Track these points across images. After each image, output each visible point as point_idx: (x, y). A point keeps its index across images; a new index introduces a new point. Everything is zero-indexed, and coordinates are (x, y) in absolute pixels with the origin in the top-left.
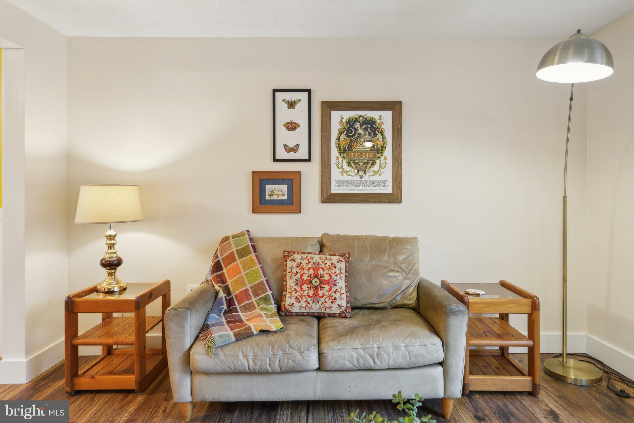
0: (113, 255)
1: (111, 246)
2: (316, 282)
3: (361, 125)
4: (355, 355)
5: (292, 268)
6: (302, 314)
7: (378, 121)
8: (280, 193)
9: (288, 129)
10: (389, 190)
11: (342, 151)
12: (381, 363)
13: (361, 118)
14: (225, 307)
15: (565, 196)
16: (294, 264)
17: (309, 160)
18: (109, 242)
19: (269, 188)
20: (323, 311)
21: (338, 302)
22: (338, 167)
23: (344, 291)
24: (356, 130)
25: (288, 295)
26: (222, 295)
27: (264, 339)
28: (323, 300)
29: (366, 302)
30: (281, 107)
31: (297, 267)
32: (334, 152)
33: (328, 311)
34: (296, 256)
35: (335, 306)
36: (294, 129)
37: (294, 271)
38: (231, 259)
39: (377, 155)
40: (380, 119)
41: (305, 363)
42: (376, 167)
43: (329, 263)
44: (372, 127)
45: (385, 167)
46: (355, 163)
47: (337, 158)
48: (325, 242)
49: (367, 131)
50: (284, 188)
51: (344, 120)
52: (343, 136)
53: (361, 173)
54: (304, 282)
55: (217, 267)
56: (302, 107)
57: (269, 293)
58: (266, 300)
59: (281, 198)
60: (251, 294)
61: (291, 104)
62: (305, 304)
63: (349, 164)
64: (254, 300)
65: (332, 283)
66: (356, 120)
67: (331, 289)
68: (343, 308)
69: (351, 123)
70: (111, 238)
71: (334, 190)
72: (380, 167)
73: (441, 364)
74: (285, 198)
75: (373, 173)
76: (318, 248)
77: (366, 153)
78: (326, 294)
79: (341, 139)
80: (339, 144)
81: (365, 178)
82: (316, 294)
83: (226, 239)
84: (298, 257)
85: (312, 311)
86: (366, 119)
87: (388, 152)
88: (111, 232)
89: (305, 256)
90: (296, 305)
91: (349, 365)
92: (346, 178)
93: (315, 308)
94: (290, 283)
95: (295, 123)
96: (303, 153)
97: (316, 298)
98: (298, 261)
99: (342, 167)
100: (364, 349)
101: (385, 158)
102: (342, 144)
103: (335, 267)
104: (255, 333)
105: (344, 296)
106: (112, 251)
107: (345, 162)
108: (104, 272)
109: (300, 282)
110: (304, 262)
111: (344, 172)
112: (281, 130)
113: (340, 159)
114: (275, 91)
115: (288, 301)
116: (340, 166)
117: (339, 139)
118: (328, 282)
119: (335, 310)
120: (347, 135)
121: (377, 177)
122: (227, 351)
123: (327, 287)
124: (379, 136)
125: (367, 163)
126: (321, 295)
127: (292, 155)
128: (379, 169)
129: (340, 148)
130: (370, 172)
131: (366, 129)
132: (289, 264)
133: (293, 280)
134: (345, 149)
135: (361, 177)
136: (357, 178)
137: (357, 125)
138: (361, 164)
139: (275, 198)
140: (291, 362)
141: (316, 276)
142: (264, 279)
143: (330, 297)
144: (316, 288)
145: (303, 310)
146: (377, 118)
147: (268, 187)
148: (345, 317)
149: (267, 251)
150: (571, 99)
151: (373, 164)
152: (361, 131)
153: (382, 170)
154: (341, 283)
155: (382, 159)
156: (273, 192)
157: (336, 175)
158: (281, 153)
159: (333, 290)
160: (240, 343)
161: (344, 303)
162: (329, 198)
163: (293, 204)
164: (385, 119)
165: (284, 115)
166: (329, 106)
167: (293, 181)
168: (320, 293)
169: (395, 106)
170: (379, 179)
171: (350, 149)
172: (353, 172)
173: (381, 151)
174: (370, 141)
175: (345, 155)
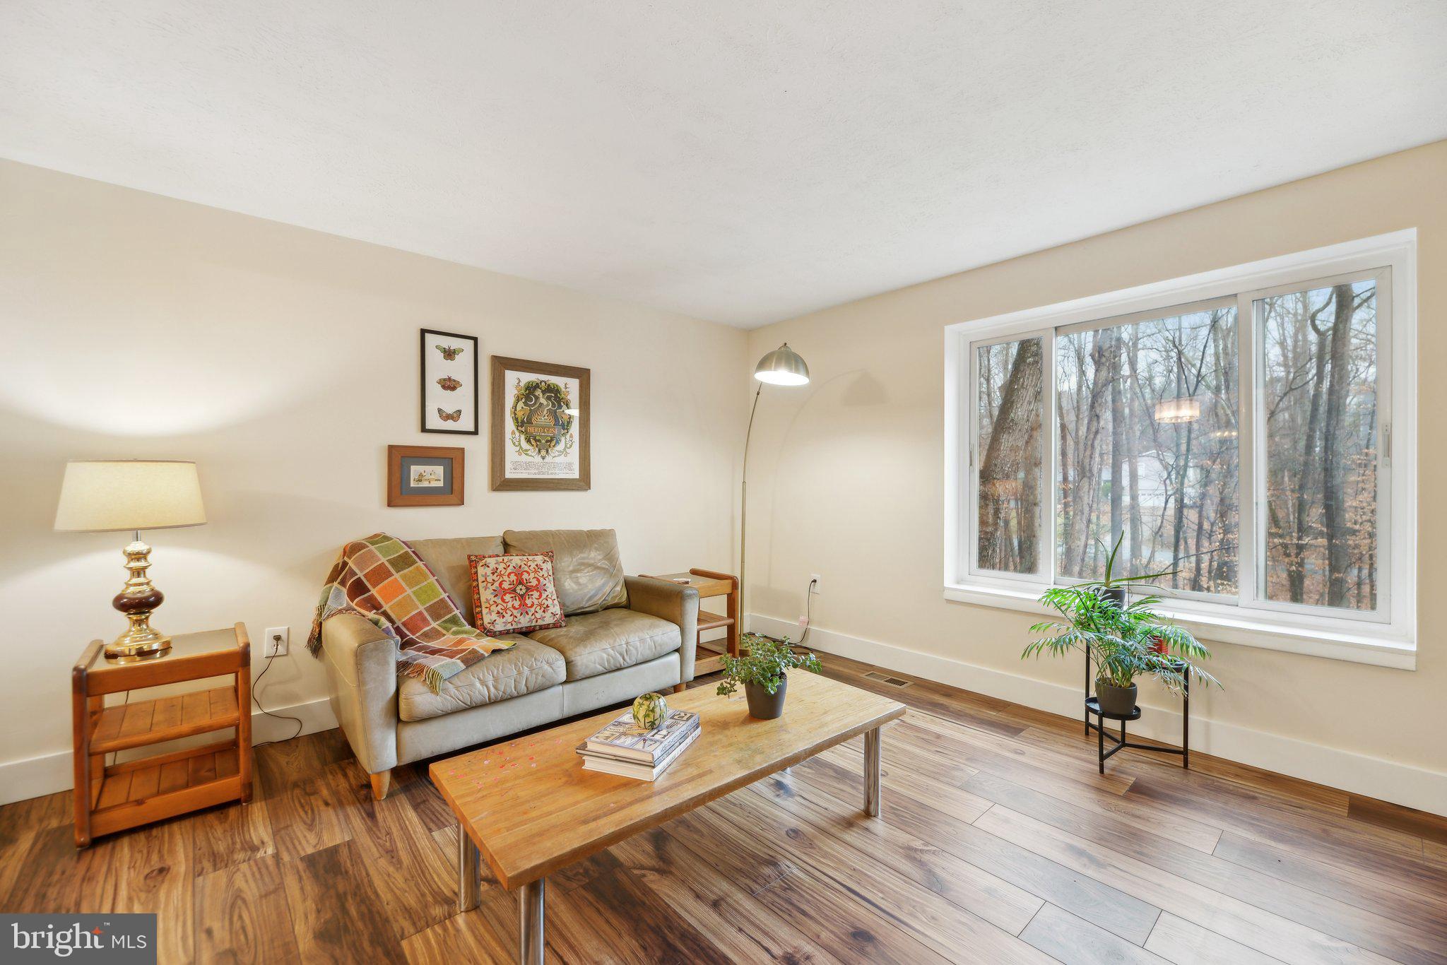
0: (145, 587)
1: (139, 572)
2: (521, 590)
3: (544, 392)
4: (605, 656)
5: (486, 576)
6: (508, 632)
7: (563, 390)
8: (433, 477)
9: (444, 387)
10: (575, 475)
11: (521, 424)
12: (630, 659)
13: (543, 384)
15: (744, 482)
16: (489, 571)
17: (476, 432)
18: (134, 564)
19: (415, 470)
20: (534, 624)
21: (551, 610)
22: (514, 444)
23: (555, 597)
24: (537, 398)
25: (485, 611)
27: (499, 658)
28: (532, 610)
29: (575, 607)
30: (434, 356)
31: (493, 574)
32: (510, 425)
33: (540, 622)
34: (488, 560)
35: (548, 615)
36: (453, 389)
37: (489, 579)
38: (381, 574)
39: (563, 432)
40: (566, 388)
41: (556, 676)
42: (561, 447)
43: (533, 565)
44: (556, 395)
45: (571, 446)
46: (536, 441)
47: (513, 433)
48: (508, 541)
49: (550, 400)
50: (439, 470)
51: (522, 384)
52: (521, 404)
53: (543, 452)
54: (505, 592)
55: (359, 588)
56: (465, 358)
57: (456, 611)
58: (454, 621)
59: (434, 484)
60: (429, 618)
62: (510, 619)
63: (528, 441)
64: (434, 624)
65: (540, 589)
66: (537, 386)
67: (540, 596)
68: (557, 616)
69: (531, 389)
70: (137, 556)
71: (509, 474)
72: (566, 446)
73: (677, 650)
74: (441, 484)
75: (557, 453)
76: (500, 550)
77: (549, 428)
78: (536, 602)
79: (519, 408)
80: (515, 414)
81: (548, 459)
82: (523, 604)
83: (358, 546)
85: (519, 626)
86: (549, 385)
87: (575, 429)
88: (138, 547)
90: (499, 621)
91: (600, 669)
92: (524, 458)
93: (524, 622)
94: (486, 595)
95: (454, 381)
96: (466, 423)
97: (524, 609)
98: (493, 565)
99: (520, 444)
100: (613, 648)
101: (571, 436)
102: (520, 415)
103: (542, 569)
104: (486, 655)
105: (556, 602)
106: (141, 580)
107: (523, 437)
109: (500, 592)
110: (501, 567)
111: (522, 451)
112: (433, 388)
113: (517, 434)
114: (423, 332)
115: (487, 618)
116: (517, 443)
117: (515, 407)
118: (536, 588)
119: (549, 620)
120: (525, 403)
121: (561, 459)
123: (536, 594)
124: (564, 408)
125: (551, 441)
126: (529, 605)
127: (450, 425)
128: (565, 449)
129: (517, 419)
130: (554, 451)
131: (549, 398)
132: (481, 571)
133: (490, 591)
134: (523, 422)
135: (541, 458)
136: (538, 459)
137: (538, 392)
138: (543, 441)
139: (425, 484)
140: (540, 678)
141: (520, 582)
142: (444, 595)
143: (540, 605)
144: (522, 597)
145: (509, 627)
146: (562, 386)
147: (413, 468)
148: (561, 626)
149: (439, 558)
150: (758, 393)
151: (557, 442)
152: (543, 400)
153: (568, 450)
154: (551, 588)
155: (568, 436)
156: (421, 475)
157: (510, 452)
158: (433, 421)
159: (544, 596)
160: (473, 669)
161: (557, 610)
162: (502, 484)
163: (452, 493)
164: (571, 387)
165: (438, 367)
166: (502, 364)
167: (453, 461)
168: (529, 602)
169: (582, 375)
170: (564, 462)
171: (529, 422)
172: (533, 451)
173: (566, 426)
174: (554, 414)
175: (523, 429)
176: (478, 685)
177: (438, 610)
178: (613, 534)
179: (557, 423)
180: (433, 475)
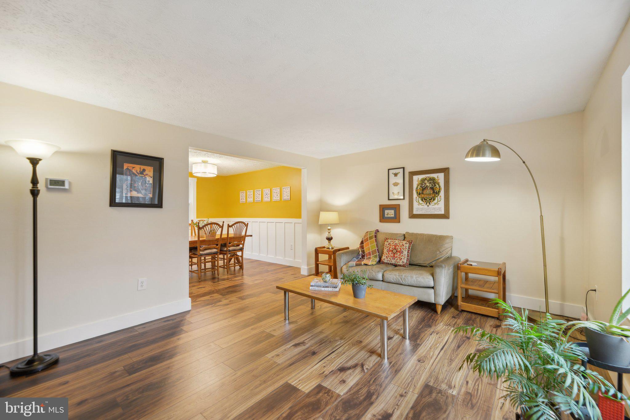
0: (330, 236)
1: (329, 233)
2: (395, 251)
3: (428, 181)
4: (395, 277)
5: (386, 245)
6: (388, 264)
7: (437, 178)
8: (391, 214)
9: (394, 186)
10: (442, 212)
11: (419, 194)
12: (405, 282)
13: (428, 178)
14: (360, 257)
15: (541, 216)
16: (388, 243)
17: (404, 199)
18: (328, 231)
19: (386, 212)
20: (396, 263)
21: (403, 260)
22: (417, 201)
23: (406, 256)
24: (425, 184)
25: (384, 255)
26: (361, 252)
27: (365, 267)
28: (396, 259)
29: (417, 263)
30: (392, 176)
31: (388, 244)
32: (415, 195)
33: (398, 263)
35: (401, 261)
36: (397, 185)
37: (387, 246)
38: (367, 240)
39: (436, 195)
40: (438, 177)
41: (376, 277)
42: (436, 201)
43: (402, 244)
44: (433, 182)
45: (440, 201)
46: (425, 200)
47: (416, 198)
48: (406, 236)
49: (431, 184)
50: (393, 212)
51: (419, 180)
52: (419, 187)
53: (428, 204)
55: (362, 243)
56: (401, 175)
57: (378, 254)
58: (376, 256)
59: (392, 216)
60: (371, 254)
61: (396, 175)
62: (389, 260)
63: (422, 200)
64: (372, 256)
65: (401, 252)
66: (425, 179)
67: (400, 255)
68: (404, 263)
69: (423, 180)
70: (329, 230)
71: (415, 212)
72: (438, 201)
73: (433, 288)
74: (393, 216)
75: (434, 204)
76: (403, 238)
77: (430, 194)
78: (398, 256)
80: (417, 191)
81: (430, 206)
82: (394, 256)
83: (367, 232)
84: (389, 241)
85: (392, 263)
86: (430, 178)
87: (442, 194)
88: (329, 228)
89: (392, 240)
90: (386, 259)
91: (393, 281)
92: (421, 206)
93: (393, 262)
94: (385, 251)
95: (397, 183)
96: (401, 196)
97: (394, 257)
98: (389, 242)
99: (419, 202)
100: (399, 276)
101: (440, 197)
102: (419, 191)
103: (403, 246)
104: (362, 264)
105: (406, 258)
106: (329, 234)
107: (420, 199)
108: (327, 241)
109: (389, 251)
110: (391, 243)
111: (419, 204)
112: (391, 186)
113: (418, 198)
115: (383, 258)
116: (418, 201)
117: (417, 188)
118: (399, 252)
119: (401, 263)
120: (421, 187)
121: (436, 206)
122: (352, 268)
123: (399, 254)
124: (437, 186)
125: (431, 199)
126: (396, 257)
127: (396, 197)
128: (437, 202)
129: (417, 193)
130: (432, 203)
131: (430, 183)
132: (386, 243)
134: (420, 193)
135: (428, 206)
136: (426, 206)
137: (426, 182)
138: (428, 200)
139: (389, 216)
140: (372, 276)
141: (395, 249)
142: (376, 248)
143: (399, 258)
144: (394, 254)
145: (388, 262)
147: (386, 211)
148: (405, 267)
149: (380, 237)
151: (434, 200)
152: (428, 184)
153: (438, 202)
154: (405, 253)
155: (439, 197)
156: (388, 213)
157: (415, 205)
158: (392, 196)
159: (401, 255)
160: (357, 266)
161: (405, 261)
162: (413, 216)
163: (396, 219)
164: (440, 177)
165: (393, 180)
166: (412, 174)
167: (396, 208)
168: (396, 256)
169: (445, 171)
170: (438, 207)
171: (422, 193)
172: (424, 204)
173: (438, 193)
174: (432, 188)
175: (420, 196)
177: (374, 252)
178: (451, 238)
179: (434, 192)
180: (390, 213)
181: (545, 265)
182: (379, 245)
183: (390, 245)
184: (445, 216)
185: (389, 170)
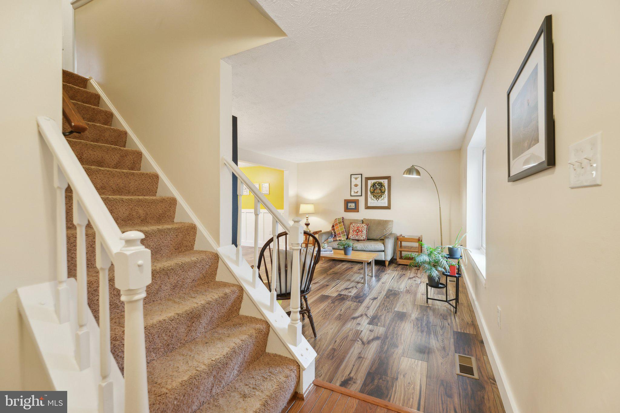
0: (308, 222)
1: (307, 220)
2: (357, 231)
3: (378, 184)
6: (353, 239)
9: (355, 186)
10: (387, 205)
11: (371, 193)
13: (378, 182)
14: (334, 236)
15: (440, 208)
17: (361, 196)
18: (307, 219)
19: (349, 204)
20: (359, 239)
21: (363, 236)
22: (370, 198)
23: (365, 234)
24: (376, 186)
25: (350, 234)
26: (333, 233)
28: (359, 236)
30: (353, 179)
32: (369, 193)
33: (360, 239)
36: (357, 186)
37: (352, 228)
38: (337, 224)
39: (383, 194)
42: (382, 198)
43: (362, 226)
44: (381, 185)
46: (376, 197)
47: (370, 195)
48: (364, 221)
50: (354, 204)
51: (372, 183)
52: (372, 188)
53: (377, 200)
55: (333, 226)
56: (359, 179)
57: (345, 233)
58: (344, 235)
59: (353, 207)
61: (356, 178)
63: (374, 197)
64: (341, 235)
66: (376, 183)
69: (374, 184)
70: (307, 218)
71: (369, 205)
72: (384, 198)
73: (384, 251)
76: (362, 222)
77: (379, 193)
79: (371, 189)
81: (379, 201)
83: (336, 219)
84: (354, 224)
87: (386, 193)
88: (307, 216)
89: (355, 224)
90: (352, 237)
92: (372, 201)
93: (357, 238)
94: (351, 231)
95: (357, 184)
96: (359, 194)
97: (357, 235)
98: (353, 225)
100: (363, 245)
101: (385, 195)
102: (372, 191)
105: (365, 235)
107: (372, 196)
108: (306, 226)
109: (353, 231)
111: (372, 199)
112: (353, 186)
115: (350, 236)
117: (370, 189)
118: (361, 231)
119: (362, 239)
120: (373, 188)
122: (331, 243)
123: (360, 233)
124: (383, 188)
125: (379, 196)
127: (356, 194)
129: (371, 192)
130: (380, 199)
131: (379, 186)
132: (351, 226)
133: (352, 230)
134: (372, 192)
135: (377, 201)
137: (376, 185)
139: (351, 207)
141: (358, 229)
142: (344, 230)
143: (361, 235)
145: (354, 238)
146: (383, 182)
148: (366, 241)
149: (346, 222)
150: (432, 178)
151: (381, 197)
152: (377, 186)
154: (365, 232)
157: (369, 200)
158: (353, 194)
159: (362, 233)
161: (365, 237)
162: (367, 207)
163: (356, 209)
164: (385, 182)
165: (354, 182)
166: (368, 179)
167: (356, 202)
168: (358, 234)
169: (388, 178)
170: (383, 201)
171: (374, 192)
172: (375, 199)
173: (384, 192)
174: (380, 189)
175: (372, 194)
176: (334, 244)
177: (342, 233)
178: (392, 221)
179: (381, 192)
180: (352, 205)
181: (441, 235)
182: (346, 228)
183: (354, 227)
184: (388, 208)
185: (351, 175)
